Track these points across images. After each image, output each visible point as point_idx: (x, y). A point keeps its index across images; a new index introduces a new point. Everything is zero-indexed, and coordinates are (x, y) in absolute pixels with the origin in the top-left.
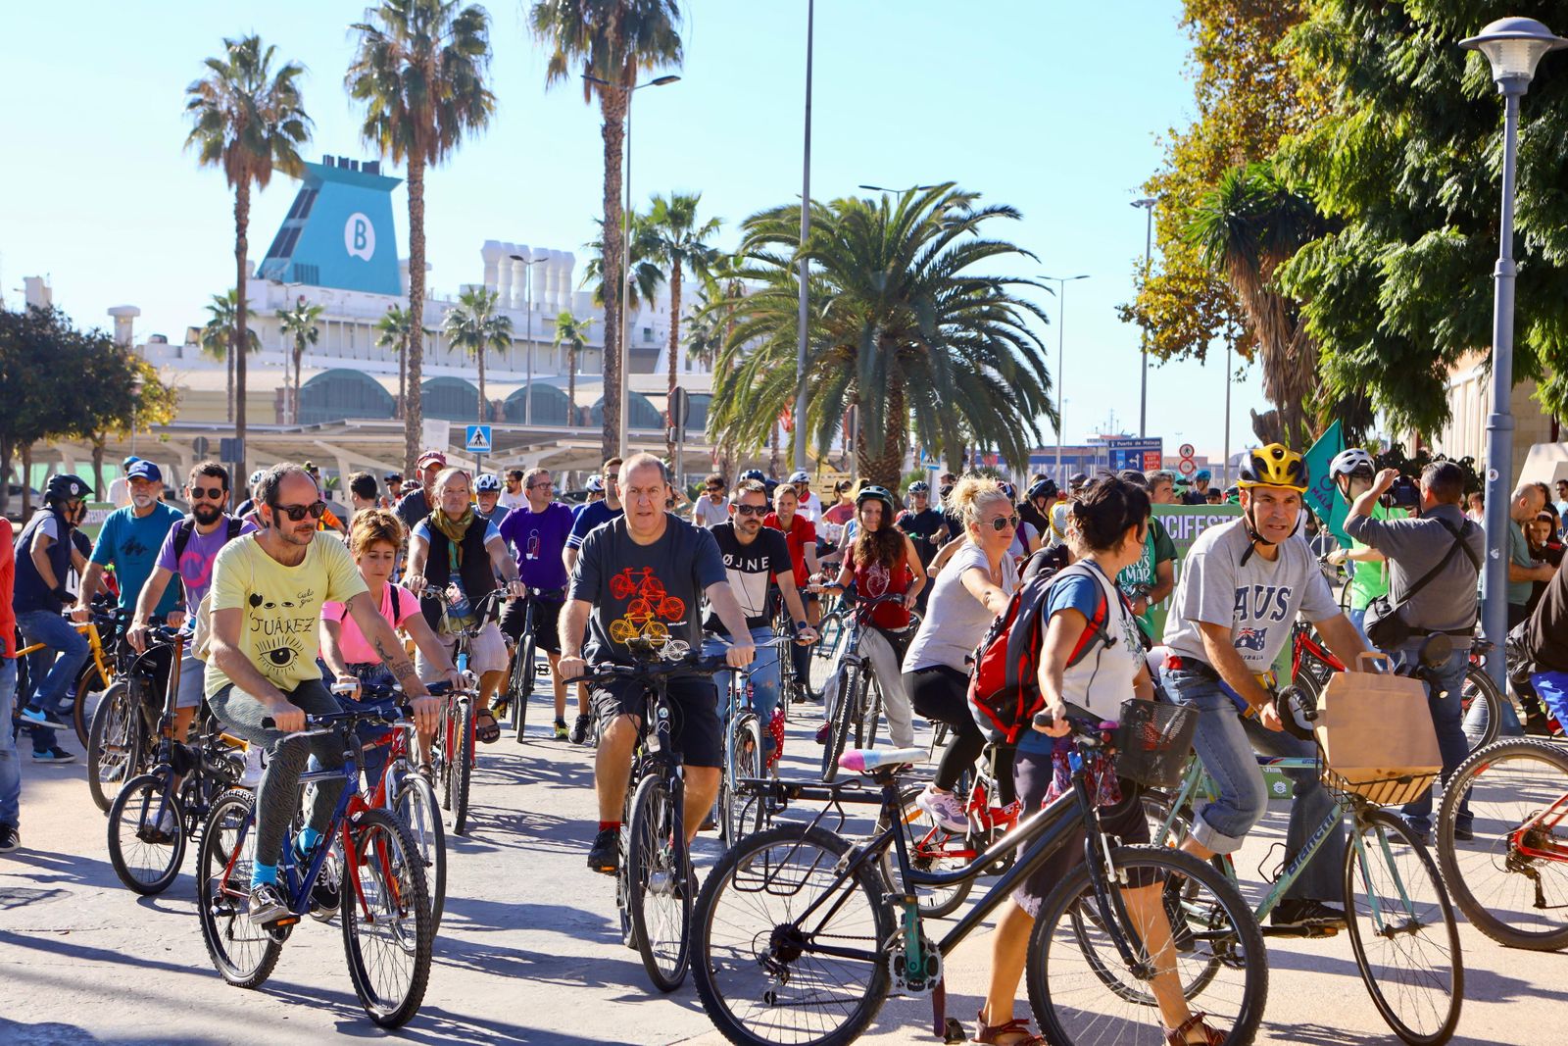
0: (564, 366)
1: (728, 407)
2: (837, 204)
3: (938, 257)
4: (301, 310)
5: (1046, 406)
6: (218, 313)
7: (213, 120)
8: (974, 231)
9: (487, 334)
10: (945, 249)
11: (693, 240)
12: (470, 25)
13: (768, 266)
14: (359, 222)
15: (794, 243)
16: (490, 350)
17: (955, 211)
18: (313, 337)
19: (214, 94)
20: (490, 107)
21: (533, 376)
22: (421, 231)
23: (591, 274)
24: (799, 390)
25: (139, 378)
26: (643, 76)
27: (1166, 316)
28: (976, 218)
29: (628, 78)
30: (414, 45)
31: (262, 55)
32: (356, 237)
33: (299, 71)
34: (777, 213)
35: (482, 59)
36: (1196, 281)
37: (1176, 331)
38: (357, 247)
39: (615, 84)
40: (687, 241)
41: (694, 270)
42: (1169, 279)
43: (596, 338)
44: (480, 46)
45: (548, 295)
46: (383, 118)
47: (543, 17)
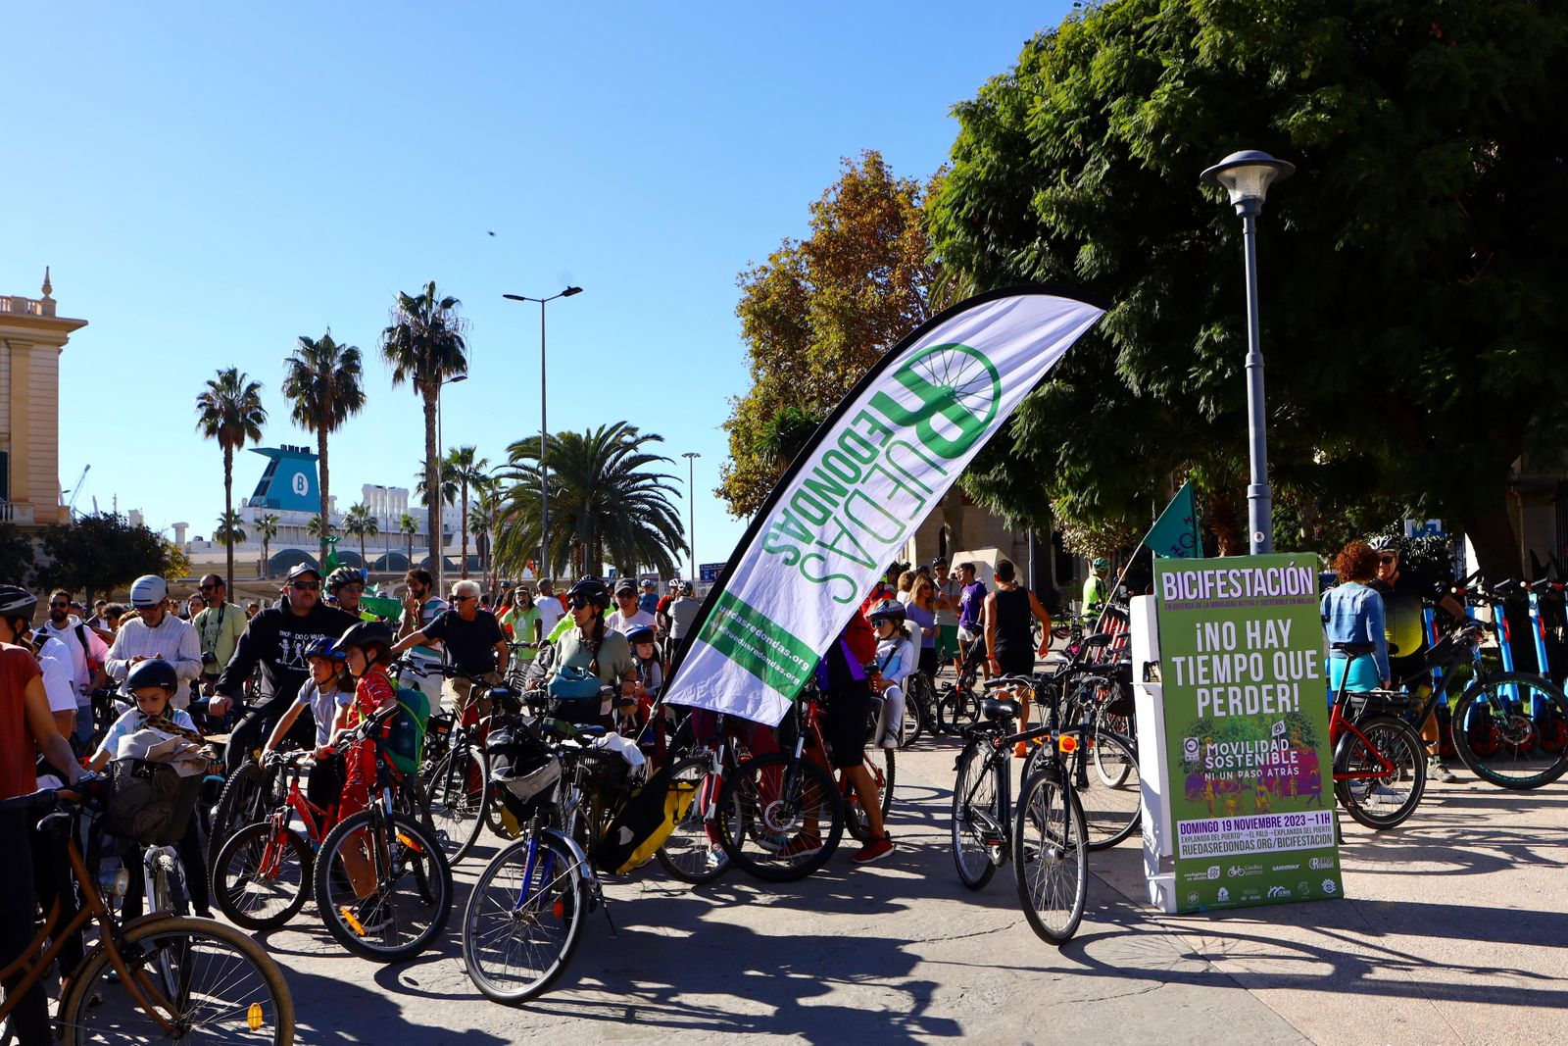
0: (405, 544)
1: (503, 551)
2: (562, 435)
3: (618, 464)
4: (267, 519)
5: (682, 544)
7: (211, 414)
8: (636, 449)
9: (365, 527)
10: (621, 459)
11: (473, 471)
12: (351, 357)
13: (523, 471)
14: (301, 477)
15: (536, 458)
16: (367, 537)
17: (628, 438)
18: (274, 532)
19: (212, 399)
20: (362, 401)
21: (390, 550)
23: (419, 489)
25: (169, 552)
26: (445, 378)
27: (739, 494)
28: (638, 441)
29: (438, 381)
30: (320, 368)
31: (238, 379)
32: (300, 484)
33: (258, 385)
34: (528, 441)
35: (357, 375)
36: (755, 473)
38: (298, 489)
39: (431, 384)
40: (470, 471)
41: (473, 486)
42: (740, 474)
43: (422, 529)
44: (357, 369)
45: (395, 510)
46: (304, 408)
47: (390, 350)
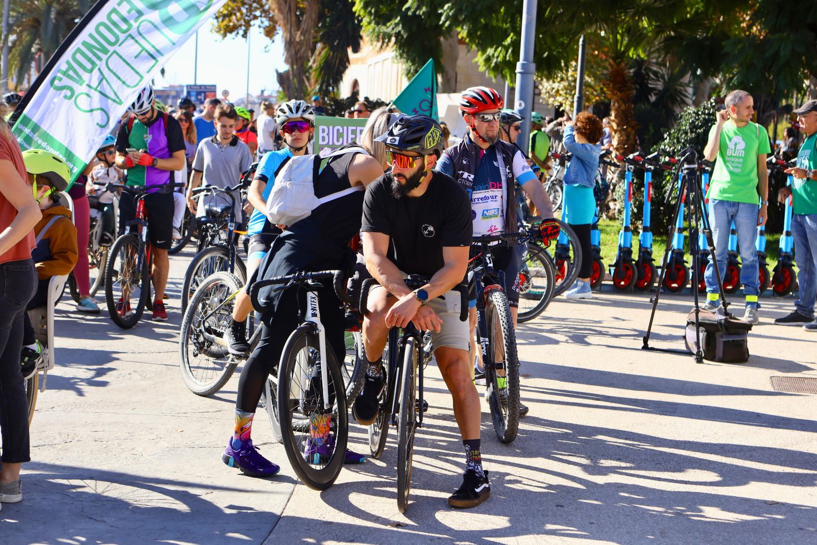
27: (225, 12)
37: (230, 21)
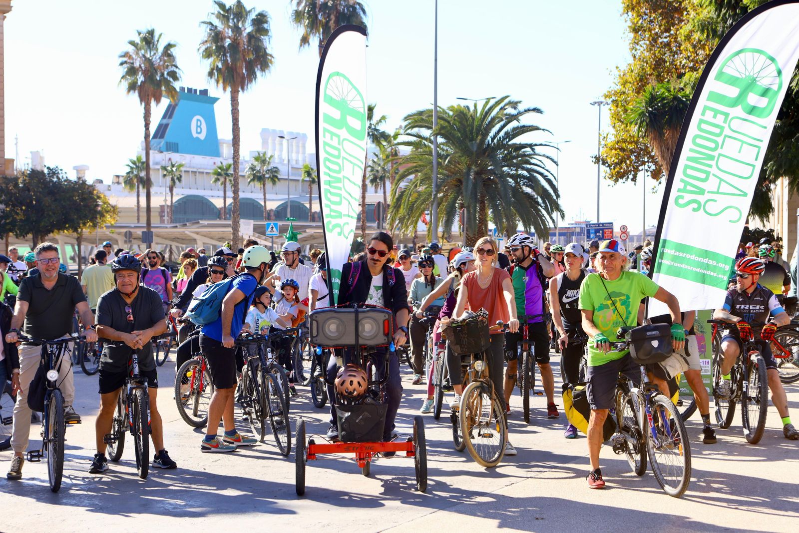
0: (303, 191)
1: (398, 211)
2: (451, 108)
3: (502, 134)
4: (173, 166)
5: (557, 207)
6: (132, 168)
7: (132, 71)
8: (519, 120)
9: (267, 176)
10: (505, 130)
11: (373, 127)
12: (261, 21)
13: (417, 140)
14: (198, 120)
15: (429, 128)
16: (269, 184)
17: (510, 111)
18: (179, 179)
19: (133, 58)
20: (271, 62)
21: (290, 196)
22: (238, 125)
24: (433, 201)
25: (100, 202)
27: (616, 161)
28: (520, 114)
30: (233, 31)
31: (156, 38)
32: (197, 128)
33: (174, 46)
34: (421, 113)
35: (266, 38)
36: (631, 143)
37: (621, 168)
38: (197, 133)
40: (370, 126)
41: (373, 141)
42: (618, 142)
44: (265, 32)
46: (218, 68)
47: (298, 16)
